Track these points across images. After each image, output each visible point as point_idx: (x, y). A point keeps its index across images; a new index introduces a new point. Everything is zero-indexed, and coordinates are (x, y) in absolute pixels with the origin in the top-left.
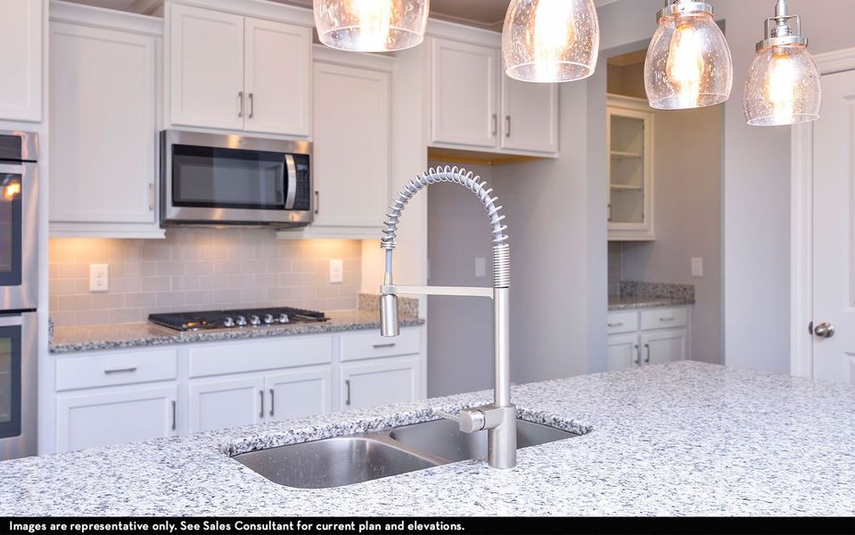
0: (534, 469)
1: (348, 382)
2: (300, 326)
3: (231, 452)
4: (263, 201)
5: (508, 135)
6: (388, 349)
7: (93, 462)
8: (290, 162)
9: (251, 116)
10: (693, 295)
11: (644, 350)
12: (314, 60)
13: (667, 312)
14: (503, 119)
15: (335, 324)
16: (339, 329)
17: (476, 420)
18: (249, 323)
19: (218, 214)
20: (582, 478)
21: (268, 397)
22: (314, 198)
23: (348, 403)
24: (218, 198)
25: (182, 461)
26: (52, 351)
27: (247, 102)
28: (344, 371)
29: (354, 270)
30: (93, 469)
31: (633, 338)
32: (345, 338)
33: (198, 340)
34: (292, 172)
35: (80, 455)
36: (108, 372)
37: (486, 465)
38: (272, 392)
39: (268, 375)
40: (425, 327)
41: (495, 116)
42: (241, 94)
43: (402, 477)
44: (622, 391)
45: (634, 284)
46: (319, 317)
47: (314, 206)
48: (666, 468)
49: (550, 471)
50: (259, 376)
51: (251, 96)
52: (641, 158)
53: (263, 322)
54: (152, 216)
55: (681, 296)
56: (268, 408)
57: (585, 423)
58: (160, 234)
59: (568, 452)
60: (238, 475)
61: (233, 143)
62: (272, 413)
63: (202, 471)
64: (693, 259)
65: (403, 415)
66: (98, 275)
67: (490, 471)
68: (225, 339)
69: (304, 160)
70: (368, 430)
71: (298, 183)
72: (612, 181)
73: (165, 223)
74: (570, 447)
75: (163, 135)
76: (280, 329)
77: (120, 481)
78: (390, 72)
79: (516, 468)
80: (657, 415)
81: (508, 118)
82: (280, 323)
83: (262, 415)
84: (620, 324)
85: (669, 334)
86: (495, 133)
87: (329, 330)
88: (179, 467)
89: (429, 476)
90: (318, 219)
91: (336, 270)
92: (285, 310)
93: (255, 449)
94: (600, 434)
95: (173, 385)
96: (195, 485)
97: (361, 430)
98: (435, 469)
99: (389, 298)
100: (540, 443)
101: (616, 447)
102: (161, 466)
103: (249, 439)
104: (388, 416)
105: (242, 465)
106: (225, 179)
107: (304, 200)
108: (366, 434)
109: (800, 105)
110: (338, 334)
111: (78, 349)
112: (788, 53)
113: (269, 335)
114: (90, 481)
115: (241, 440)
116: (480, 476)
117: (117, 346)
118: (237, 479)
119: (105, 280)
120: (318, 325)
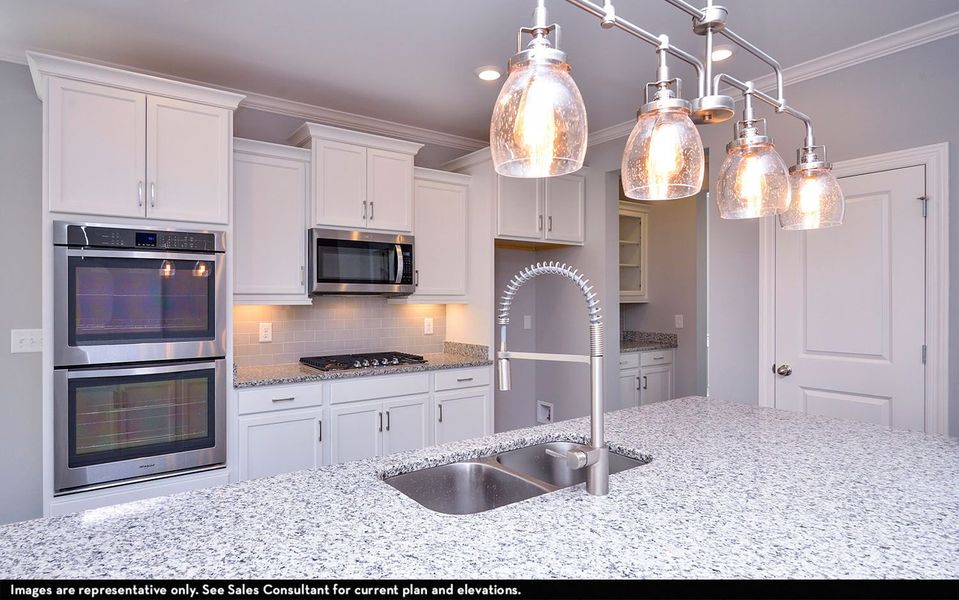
0: (623, 496)
1: (440, 406)
2: (407, 366)
3: (384, 477)
4: (372, 277)
5: (550, 230)
6: (467, 382)
7: (285, 488)
8: (399, 250)
9: (371, 218)
10: (676, 341)
11: (643, 380)
12: (415, 178)
13: (659, 354)
14: (547, 218)
15: (431, 364)
16: (434, 369)
17: (581, 459)
18: (371, 364)
19: (344, 287)
20: (664, 505)
21: (385, 417)
22: (415, 275)
23: (441, 420)
24: (342, 276)
25: (352, 487)
26: (236, 387)
27: (369, 207)
28: (438, 398)
29: (441, 326)
30: (286, 494)
31: (635, 372)
32: (439, 375)
33: (337, 377)
34: (400, 257)
35: (273, 480)
36: (274, 401)
37: (585, 492)
38: (388, 413)
39: (385, 401)
40: (493, 366)
41: (541, 217)
42: (365, 203)
43: (523, 504)
44: (660, 423)
45: (633, 333)
46: (419, 360)
47: (415, 281)
48: (725, 495)
49: (637, 498)
50: (379, 402)
51: (372, 204)
52: (639, 245)
53: (381, 364)
54: (304, 289)
55: (668, 342)
56: (385, 425)
57: (645, 453)
58: (309, 302)
59: (643, 480)
60: (398, 501)
61: (355, 237)
62: (388, 429)
63: (369, 498)
64: (677, 316)
65: (504, 444)
66: (265, 331)
67: (590, 497)
68: (355, 376)
69: (408, 248)
70: (481, 457)
71: (404, 265)
72: (621, 262)
73: (312, 294)
74: (642, 474)
75: (311, 232)
76: (394, 368)
77: (309, 506)
78: (467, 186)
79: (609, 495)
80: (696, 444)
81: (550, 218)
82: (393, 364)
83: (381, 430)
84: (626, 363)
85: (660, 369)
86: (541, 229)
87: (427, 369)
88: (351, 493)
89: (545, 503)
90: (418, 290)
91: (429, 325)
92: (396, 354)
93: (401, 473)
94: (659, 462)
95: (319, 409)
96: (367, 510)
97: (475, 456)
98: (547, 496)
99: (504, 361)
100: (619, 472)
101: (677, 474)
102: (338, 492)
103: (397, 465)
104: (494, 445)
105: (398, 492)
106: (346, 262)
107: (408, 278)
108: (479, 459)
109: (825, 215)
110: (432, 372)
111: (254, 385)
112: (815, 174)
113: (386, 373)
114: (287, 506)
115: (391, 467)
116: (584, 502)
117: (280, 382)
118: (397, 506)
119: (270, 334)
120: (419, 366)
